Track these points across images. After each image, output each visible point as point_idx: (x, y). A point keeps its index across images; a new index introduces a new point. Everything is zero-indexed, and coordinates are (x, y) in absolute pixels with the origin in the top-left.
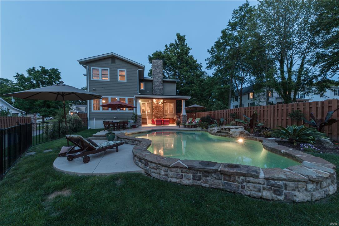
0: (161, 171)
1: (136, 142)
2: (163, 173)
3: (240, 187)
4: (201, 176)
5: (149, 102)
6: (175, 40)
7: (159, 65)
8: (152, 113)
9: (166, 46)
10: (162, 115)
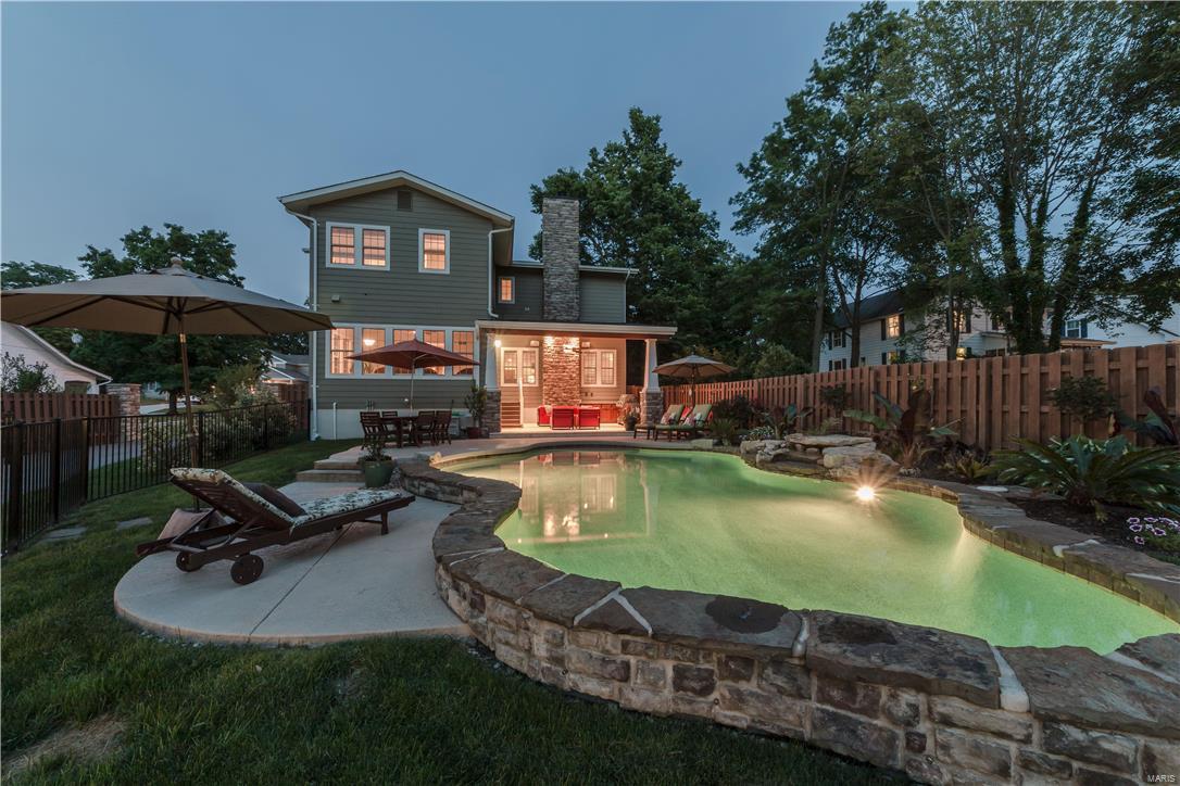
0: (535, 639)
1: (466, 494)
2: (541, 649)
3: (901, 743)
4: (712, 671)
5: (529, 346)
6: (625, 132)
7: (566, 218)
8: (540, 383)
9: (593, 152)
10: (576, 393)
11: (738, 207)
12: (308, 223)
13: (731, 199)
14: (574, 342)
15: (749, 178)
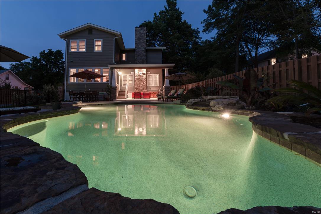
5: (131, 74)
6: (165, 6)
7: (142, 33)
8: (134, 85)
9: (155, 14)
10: (145, 88)
11: (204, 25)
12: (66, 40)
13: (202, 22)
14: (144, 71)
15: (208, 14)
